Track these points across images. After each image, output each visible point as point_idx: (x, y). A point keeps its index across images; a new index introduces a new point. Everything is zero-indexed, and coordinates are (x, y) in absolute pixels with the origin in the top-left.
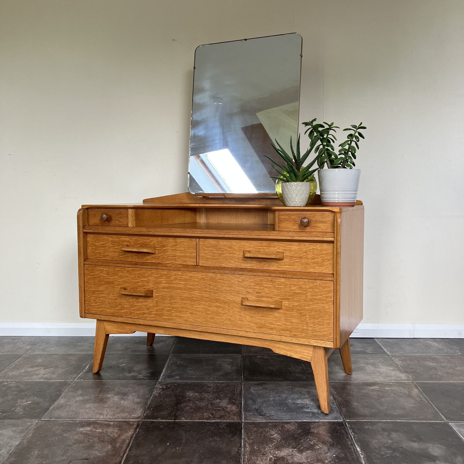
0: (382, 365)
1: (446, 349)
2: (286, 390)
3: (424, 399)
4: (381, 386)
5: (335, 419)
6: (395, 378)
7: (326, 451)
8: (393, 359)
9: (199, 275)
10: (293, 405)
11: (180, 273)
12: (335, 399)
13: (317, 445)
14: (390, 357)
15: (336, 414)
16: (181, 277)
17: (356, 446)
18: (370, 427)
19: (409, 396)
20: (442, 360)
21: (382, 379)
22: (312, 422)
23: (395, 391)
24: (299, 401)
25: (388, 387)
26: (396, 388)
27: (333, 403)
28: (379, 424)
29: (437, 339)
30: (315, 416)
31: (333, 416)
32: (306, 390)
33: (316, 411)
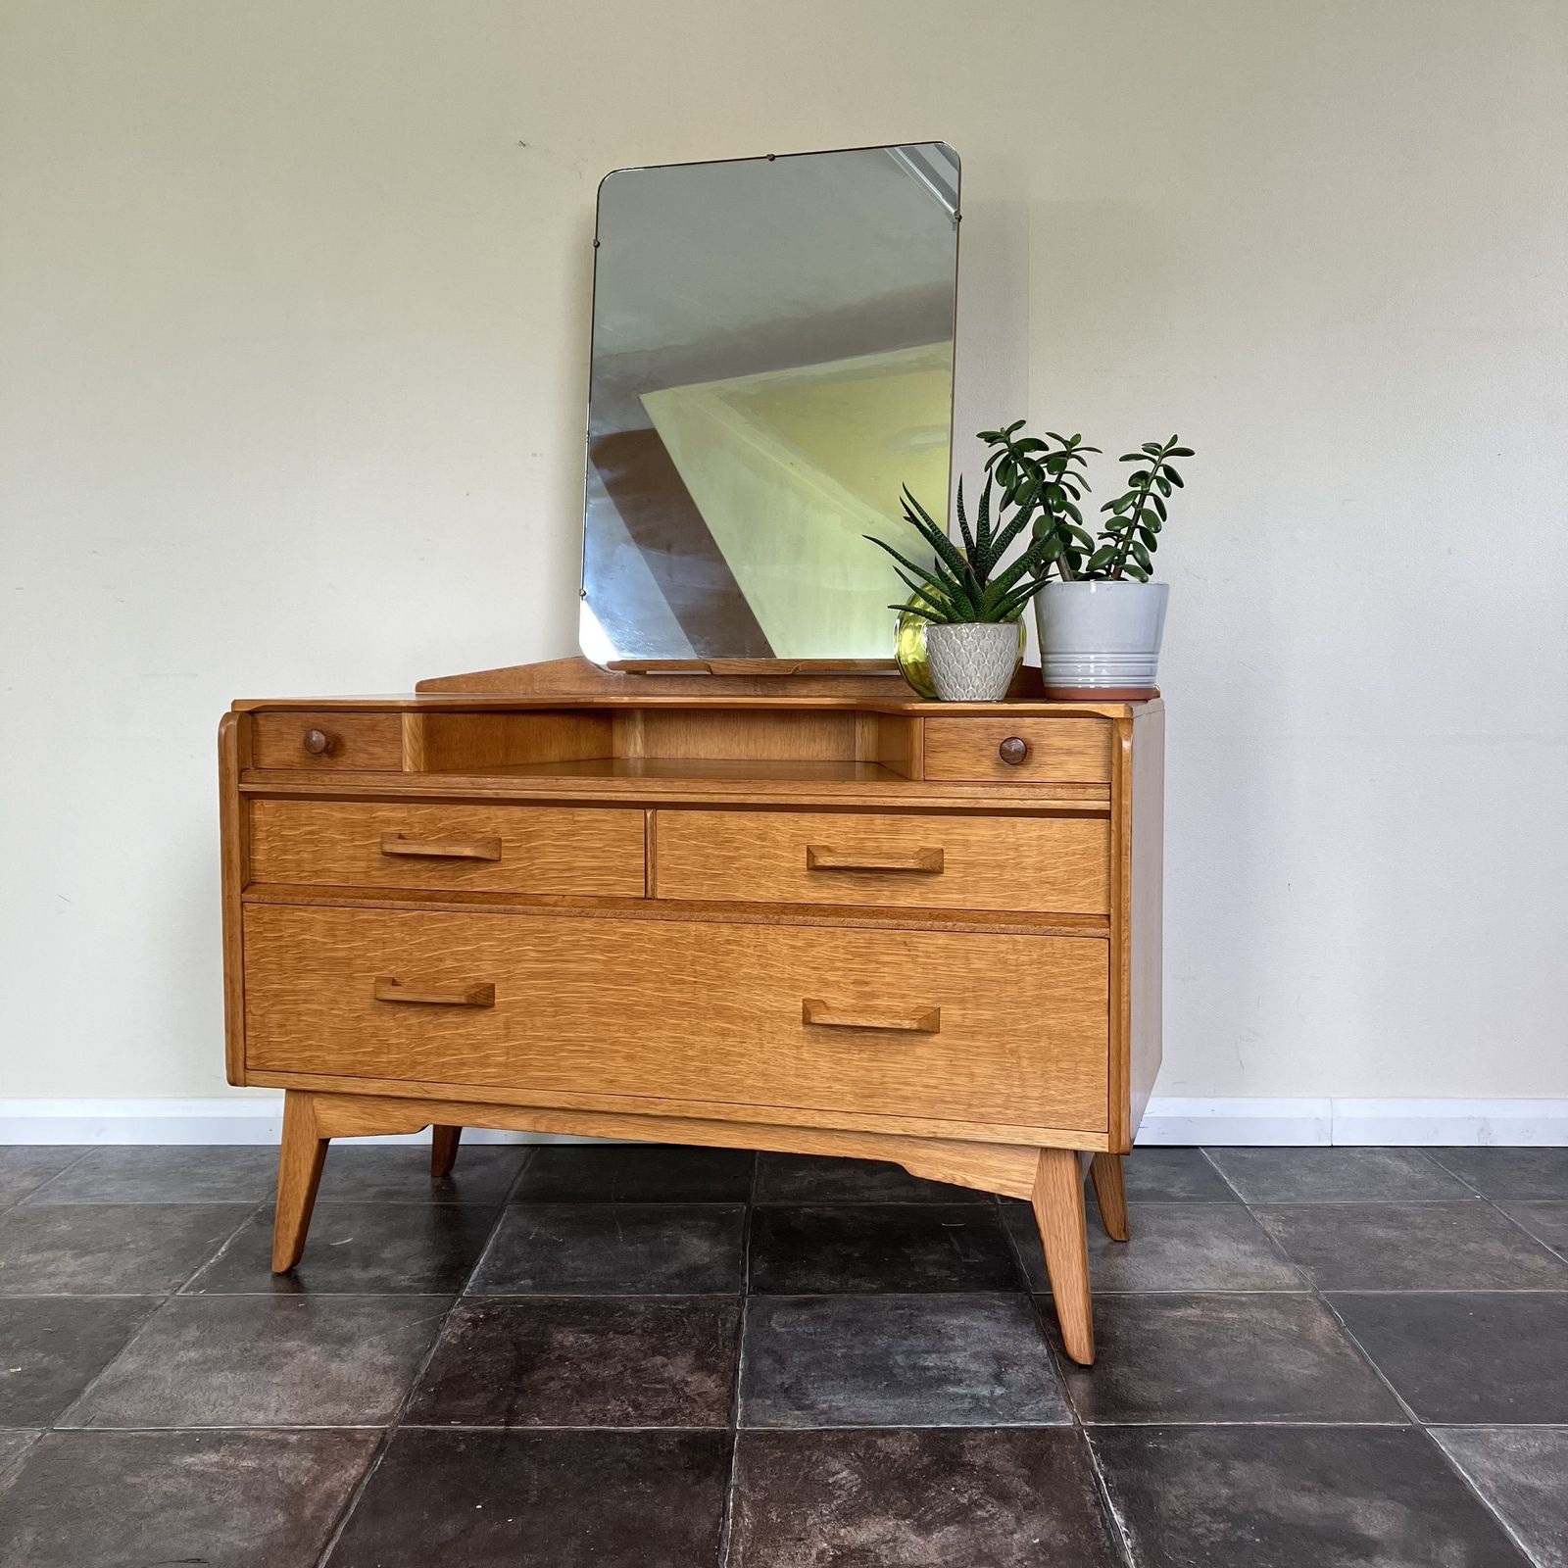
0: (1216, 1237)
1: (1435, 1183)
2: (891, 1321)
3: (1349, 1351)
4: (1208, 1309)
5: (1049, 1418)
6: (1258, 1281)
7: (1011, 1525)
8: (1257, 1215)
9: (658, 930)
10: (910, 1374)
11: (588, 924)
12: (1051, 1351)
13: (981, 1507)
14: (1248, 1211)
15: (1053, 1399)
16: (593, 939)
17: (1112, 1509)
18: (1162, 1446)
19: (1302, 1340)
20: (1419, 1220)
21: (1214, 1285)
22: (971, 1429)
23: (1256, 1323)
24: (930, 1361)
25: (1232, 1311)
26: (1260, 1315)
27: (1045, 1366)
28: (1192, 1435)
29: (1409, 1150)
30: (981, 1407)
31: (1040, 1405)
32: (958, 1323)
33: (985, 1392)
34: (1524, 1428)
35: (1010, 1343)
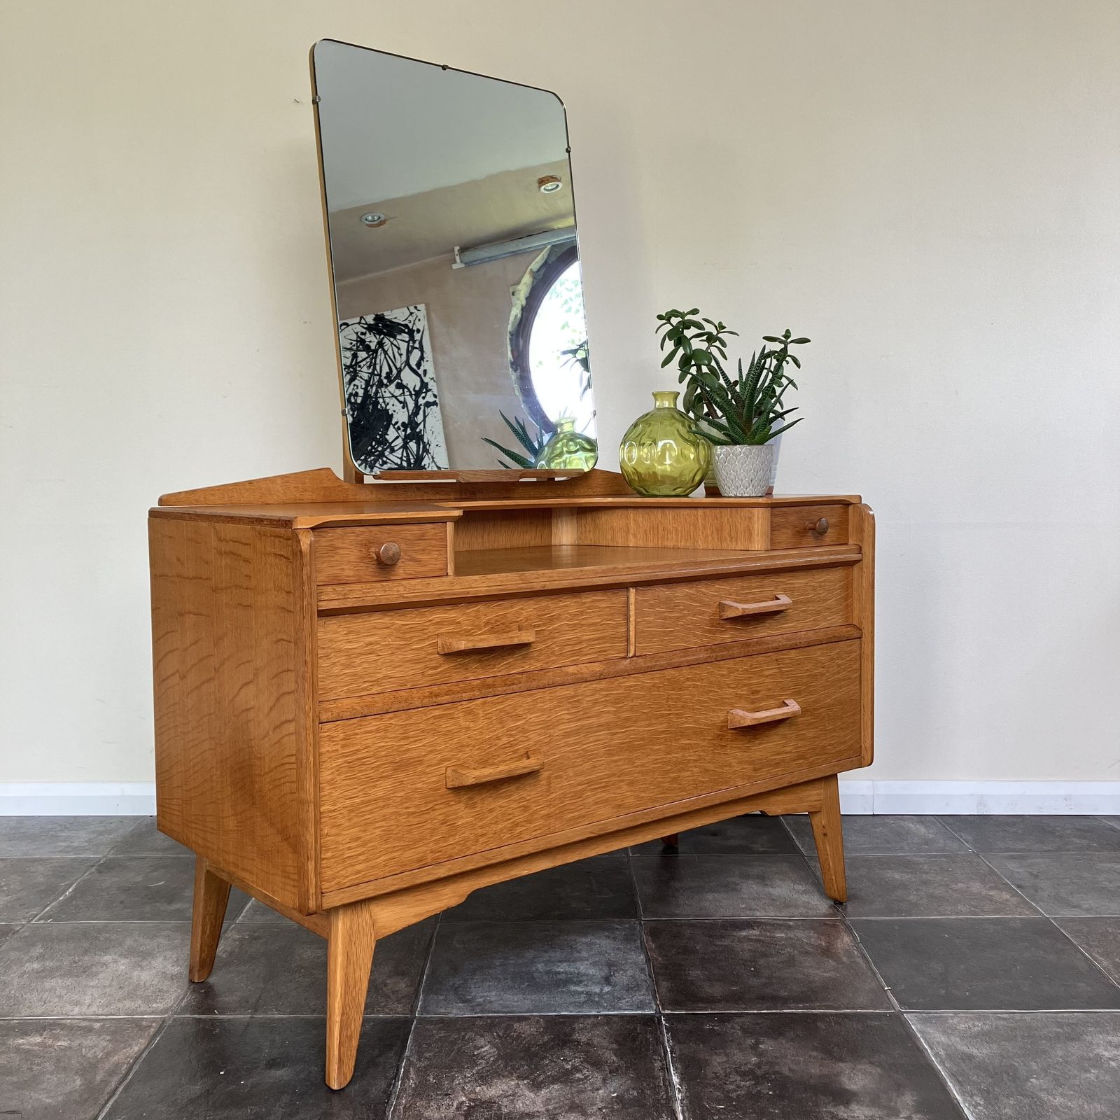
0: (780, 879)
1: (941, 841)
2: (538, 939)
3: (860, 960)
4: (765, 930)
5: (639, 1008)
6: (804, 911)
7: (599, 1084)
8: (812, 864)
10: (545, 978)
12: (648, 960)
13: (580, 1071)
14: (805, 861)
15: (643, 995)
17: (672, 1072)
18: (715, 1028)
19: (827, 952)
20: (926, 867)
21: (772, 914)
22: (582, 1016)
23: (797, 940)
24: (562, 968)
25: (782, 932)
26: (800, 934)
27: (642, 970)
28: (738, 1020)
29: (928, 818)
30: (592, 1001)
31: (634, 999)
32: (586, 941)
33: (597, 990)
34: (972, 1013)
35: (621, 954)
